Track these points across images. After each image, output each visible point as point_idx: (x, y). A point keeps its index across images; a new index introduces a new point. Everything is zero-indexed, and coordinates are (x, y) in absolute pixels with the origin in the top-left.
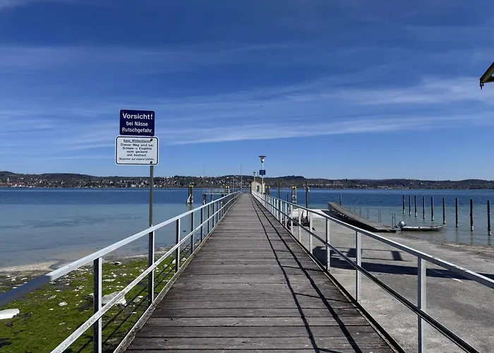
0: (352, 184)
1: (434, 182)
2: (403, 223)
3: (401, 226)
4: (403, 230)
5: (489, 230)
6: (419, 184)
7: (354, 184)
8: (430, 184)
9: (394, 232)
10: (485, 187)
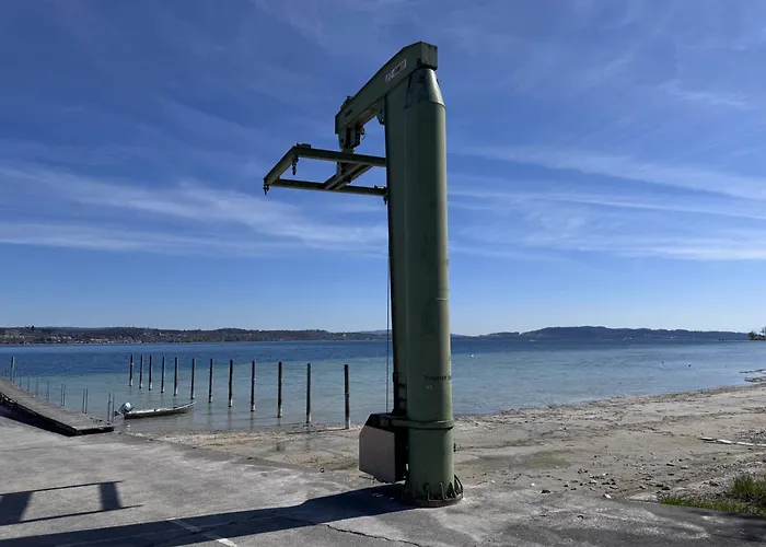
0: (43, 335)
1: (179, 332)
2: (128, 405)
3: (125, 411)
4: (128, 417)
5: (253, 404)
6: (157, 335)
7: (46, 337)
8: (173, 336)
9: (109, 430)
10: (243, 339)
